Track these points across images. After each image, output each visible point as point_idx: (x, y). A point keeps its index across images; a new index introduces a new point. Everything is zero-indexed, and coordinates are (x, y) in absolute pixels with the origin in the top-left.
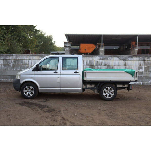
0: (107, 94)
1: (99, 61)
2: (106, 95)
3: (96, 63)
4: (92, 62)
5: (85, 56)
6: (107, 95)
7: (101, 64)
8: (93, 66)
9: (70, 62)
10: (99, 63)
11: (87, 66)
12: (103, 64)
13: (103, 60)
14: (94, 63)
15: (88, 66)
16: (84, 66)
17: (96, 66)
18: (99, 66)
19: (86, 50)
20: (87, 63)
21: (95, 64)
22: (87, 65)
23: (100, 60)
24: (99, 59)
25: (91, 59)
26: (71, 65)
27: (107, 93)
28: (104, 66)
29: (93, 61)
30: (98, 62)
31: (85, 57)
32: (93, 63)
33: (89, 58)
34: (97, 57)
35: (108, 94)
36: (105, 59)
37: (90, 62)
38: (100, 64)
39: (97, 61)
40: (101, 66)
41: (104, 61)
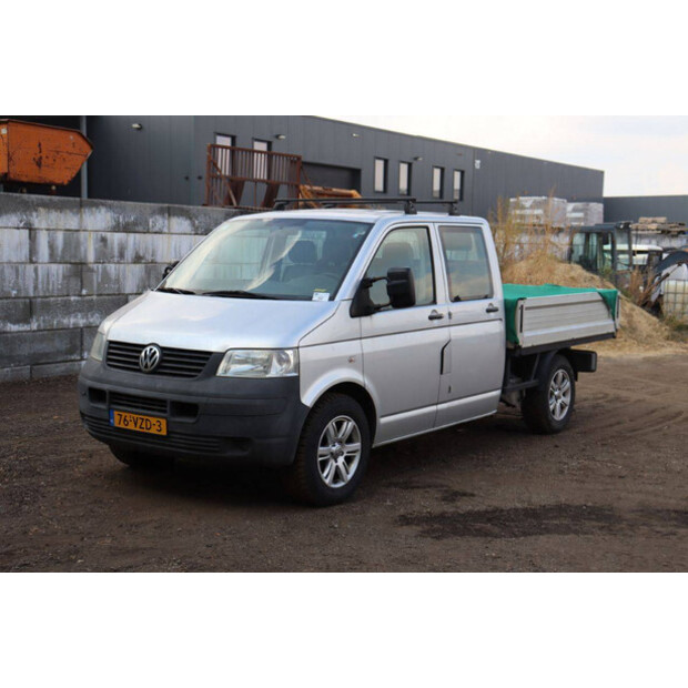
1: (109, 235)
3: (96, 250)
4: (78, 244)
5: (46, 206)
7: (122, 255)
8: (82, 264)
10: (112, 248)
11: (54, 267)
12: (129, 254)
13: (127, 229)
14: (86, 251)
15: (61, 266)
16: (40, 266)
17: (95, 266)
18: (113, 266)
20: (52, 247)
21: (91, 258)
22: (53, 259)
23: (116, 229)
24: (110, 224)
25: (70, 220)
28: (133, 266)
29: (82, 235)
30: (104, 240)
31: (42, 210)
32: (83, 249)
33: (62, 216)
34: (103, 210)
36: (135, 224)
37: (66, 243)
38: (116, 253)
39: (104, 234)
40: (122, 266)
41: (132, 235)
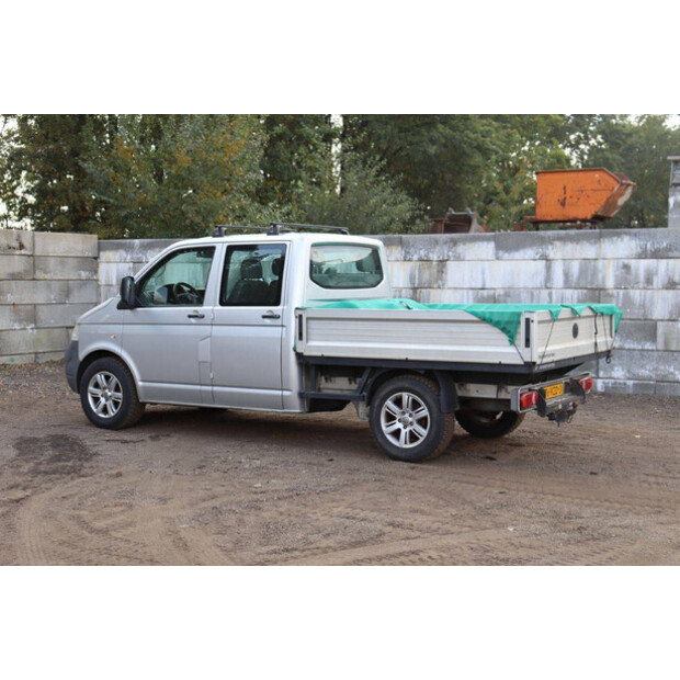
0: (398, 425)
1: (633, 263)
2: (397, 434)
3: (616, 276)
4: (595, 271)
5: (559, 239)
6: (399, 431)
7: (649, 281)
8: (600, 289)
9: (483, 273)
10: (637, 276)
11: (569, 292)
12: (658, 281)
13: (656, 255)
14: (604, 278)
15: (576, 292)
16: (554, 291)
17: (615, 292)
18: (638, 292)
19: (563, 204)
20: (566, 275)
21: (610, 283)
22: (567, 285)
23: (643, 255)
24: (634, 252)
25: (588, 250)
26: (487, 286)
27: (400, 421)
28: (665, 292)
29: (600, 263)
30: (626, 267)
31: (557, 243)
32: (600, 276)
33: (578, 247)
34: (626, 239)
35: (405, 427)
36: (668, 249)
37: (583, 271)
38: (642, 278)
39: (626, 261)
40: (649, 292)
41: (664, 261)
